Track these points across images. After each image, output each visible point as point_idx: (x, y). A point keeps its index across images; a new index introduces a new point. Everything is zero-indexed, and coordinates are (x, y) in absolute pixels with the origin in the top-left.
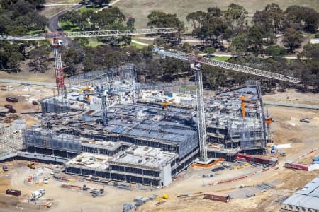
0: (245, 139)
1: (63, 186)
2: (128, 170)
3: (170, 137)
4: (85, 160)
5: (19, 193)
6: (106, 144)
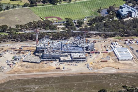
0: (91, 48)
1: (66, 65)
2: (78, 59)
4: (64, 59)
5: (59, 68)
6: (65, 54)
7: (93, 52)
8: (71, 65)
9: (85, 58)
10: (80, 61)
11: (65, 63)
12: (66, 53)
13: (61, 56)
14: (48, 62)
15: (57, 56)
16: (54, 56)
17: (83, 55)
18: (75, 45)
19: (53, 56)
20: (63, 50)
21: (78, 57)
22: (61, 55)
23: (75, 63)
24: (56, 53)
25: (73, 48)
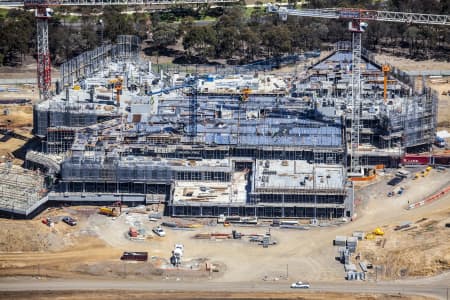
0: (409, 130)
1: (197, 237)
2: (289, 198)
3: (314, 141)
4: (197, 193)
5: (143, 257)
6: (212, 164)
7: (424, 161)
8: (235, 236)
9: (340, 199)
10: (308, 213)
11: (200, 226)
12: (220, 155)
13: (183, 176)
14: (87, 214)
15: (155, 173)
16: (135, 173)
17: (331, 177)
18: (301, 108)
19: (125, 172)
20: (205, 135)
21: (293, 184)
22: (185, 165)
23: (262, 228)
24: (151, 154)
25: (277, 121)
